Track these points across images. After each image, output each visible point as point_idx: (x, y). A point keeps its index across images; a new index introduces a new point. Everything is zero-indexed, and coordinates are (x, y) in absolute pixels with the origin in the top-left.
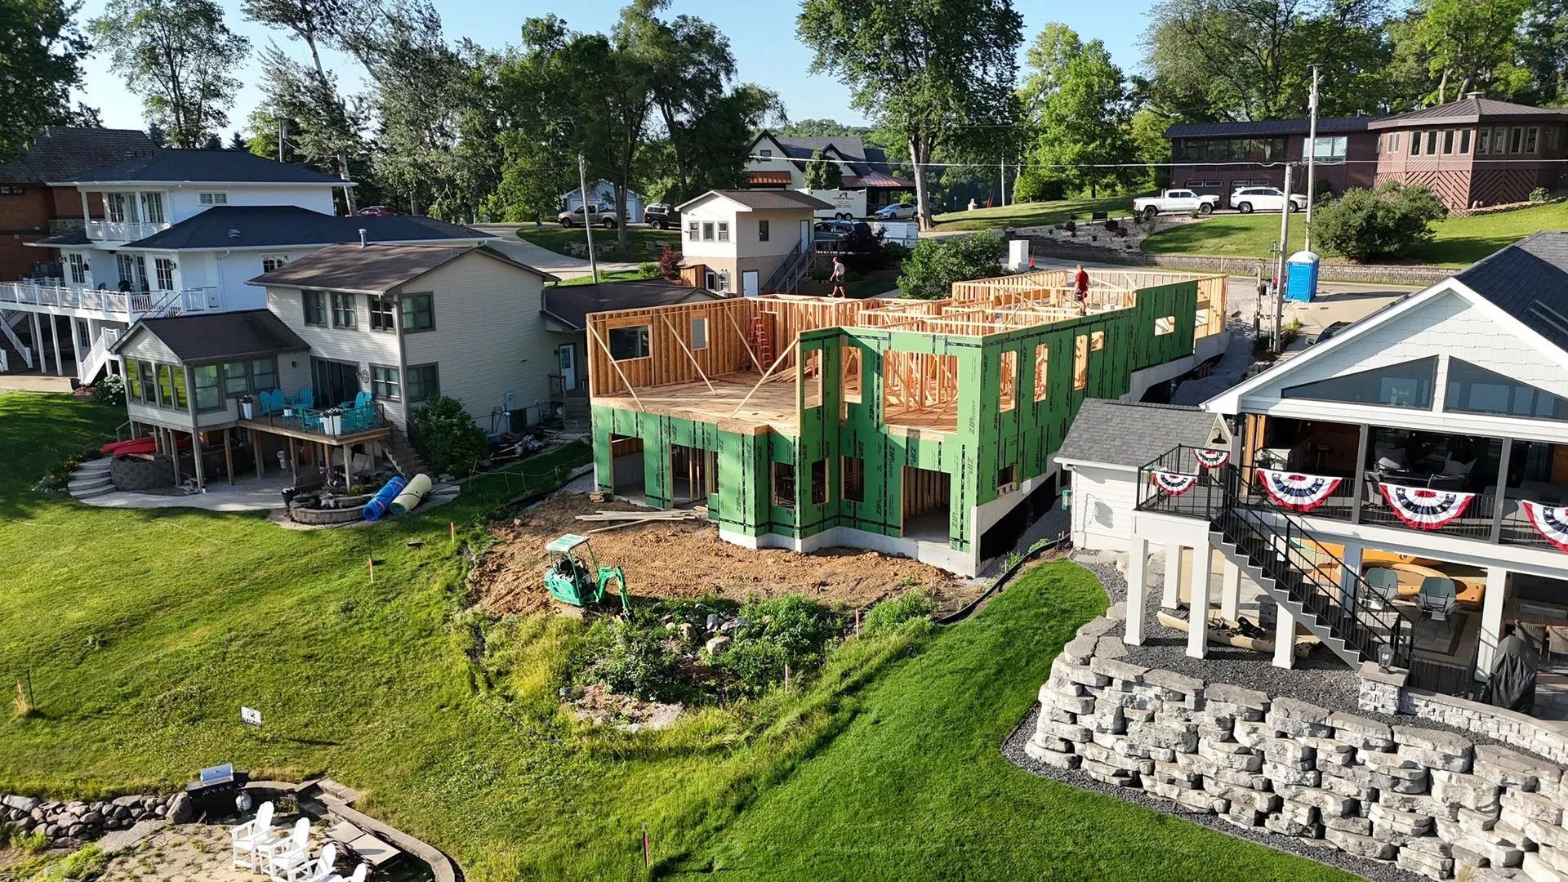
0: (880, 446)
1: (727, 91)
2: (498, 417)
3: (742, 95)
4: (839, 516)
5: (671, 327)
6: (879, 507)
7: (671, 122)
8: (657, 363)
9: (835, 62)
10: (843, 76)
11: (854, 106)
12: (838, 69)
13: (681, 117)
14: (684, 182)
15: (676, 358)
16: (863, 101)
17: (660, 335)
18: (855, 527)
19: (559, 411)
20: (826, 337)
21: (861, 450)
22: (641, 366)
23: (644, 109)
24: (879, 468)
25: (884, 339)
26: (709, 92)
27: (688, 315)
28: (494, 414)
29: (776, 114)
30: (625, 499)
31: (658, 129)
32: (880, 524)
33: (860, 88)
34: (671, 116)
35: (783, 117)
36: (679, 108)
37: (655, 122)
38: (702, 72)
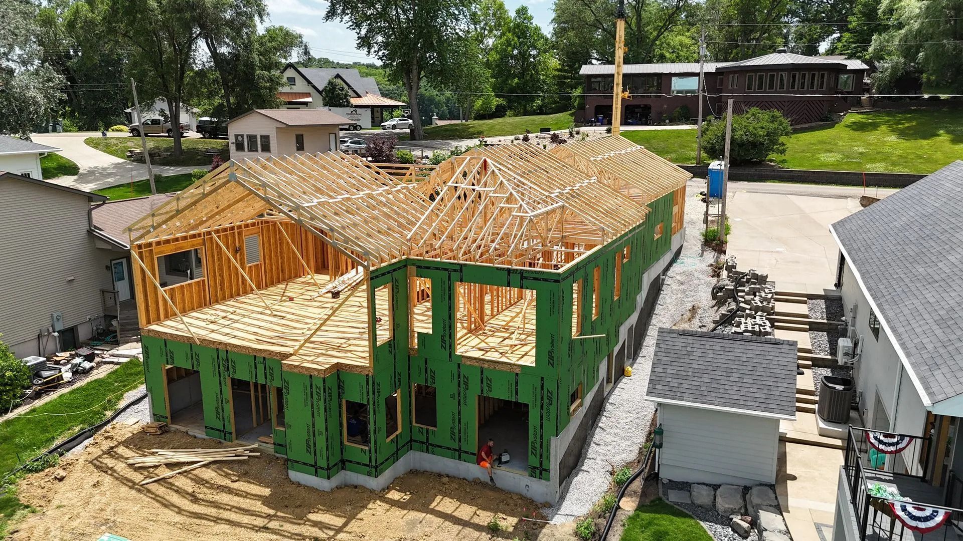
0: (453, 375)
1: (261, 30)
2: (45, 340)
3: (272, 34)
4: (411, 440)
5: (224, 248)
6: (453, 433)
7: (215, 55)
8: (212, 283)
9: (343, 12)
10: (350, 23)
11: (359, 46)
12: (346, 18)
13: (224, 50)
14: (228, 102)
15: (230, 275)
16: (365, 42)
17: (213, 256)
18: (427, 451)
19: (114, 323)
20: (394, 270)
21: (433, 378)
22: (195, 290)
23: (192, 41)
24: (452, 396)
25: (455, 271)
26: (245, 30)
27: (240, 233)
28: (39, 337)
29: (301, 51)
30: (183, 429)
31: (205, 60)
32: (456, 450)
33: (363, 32)
34: (215, 49)
35: (306, 52)
36: (221, 43)
37: (202, 53)
38: (239, 14)
